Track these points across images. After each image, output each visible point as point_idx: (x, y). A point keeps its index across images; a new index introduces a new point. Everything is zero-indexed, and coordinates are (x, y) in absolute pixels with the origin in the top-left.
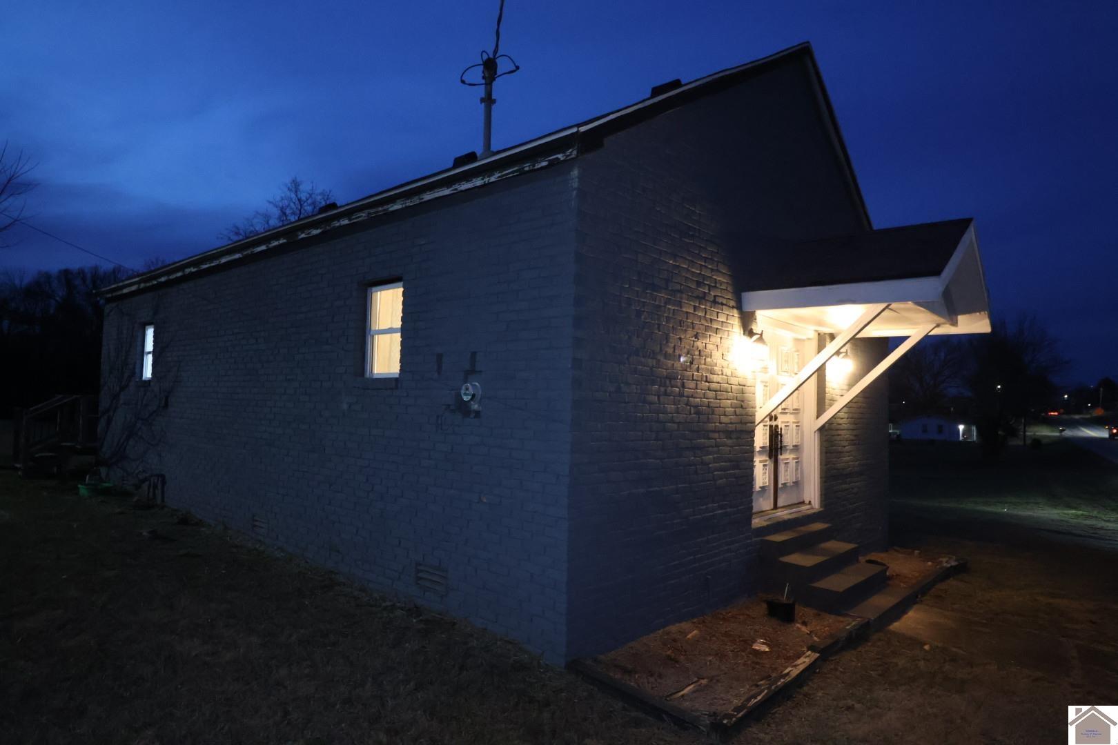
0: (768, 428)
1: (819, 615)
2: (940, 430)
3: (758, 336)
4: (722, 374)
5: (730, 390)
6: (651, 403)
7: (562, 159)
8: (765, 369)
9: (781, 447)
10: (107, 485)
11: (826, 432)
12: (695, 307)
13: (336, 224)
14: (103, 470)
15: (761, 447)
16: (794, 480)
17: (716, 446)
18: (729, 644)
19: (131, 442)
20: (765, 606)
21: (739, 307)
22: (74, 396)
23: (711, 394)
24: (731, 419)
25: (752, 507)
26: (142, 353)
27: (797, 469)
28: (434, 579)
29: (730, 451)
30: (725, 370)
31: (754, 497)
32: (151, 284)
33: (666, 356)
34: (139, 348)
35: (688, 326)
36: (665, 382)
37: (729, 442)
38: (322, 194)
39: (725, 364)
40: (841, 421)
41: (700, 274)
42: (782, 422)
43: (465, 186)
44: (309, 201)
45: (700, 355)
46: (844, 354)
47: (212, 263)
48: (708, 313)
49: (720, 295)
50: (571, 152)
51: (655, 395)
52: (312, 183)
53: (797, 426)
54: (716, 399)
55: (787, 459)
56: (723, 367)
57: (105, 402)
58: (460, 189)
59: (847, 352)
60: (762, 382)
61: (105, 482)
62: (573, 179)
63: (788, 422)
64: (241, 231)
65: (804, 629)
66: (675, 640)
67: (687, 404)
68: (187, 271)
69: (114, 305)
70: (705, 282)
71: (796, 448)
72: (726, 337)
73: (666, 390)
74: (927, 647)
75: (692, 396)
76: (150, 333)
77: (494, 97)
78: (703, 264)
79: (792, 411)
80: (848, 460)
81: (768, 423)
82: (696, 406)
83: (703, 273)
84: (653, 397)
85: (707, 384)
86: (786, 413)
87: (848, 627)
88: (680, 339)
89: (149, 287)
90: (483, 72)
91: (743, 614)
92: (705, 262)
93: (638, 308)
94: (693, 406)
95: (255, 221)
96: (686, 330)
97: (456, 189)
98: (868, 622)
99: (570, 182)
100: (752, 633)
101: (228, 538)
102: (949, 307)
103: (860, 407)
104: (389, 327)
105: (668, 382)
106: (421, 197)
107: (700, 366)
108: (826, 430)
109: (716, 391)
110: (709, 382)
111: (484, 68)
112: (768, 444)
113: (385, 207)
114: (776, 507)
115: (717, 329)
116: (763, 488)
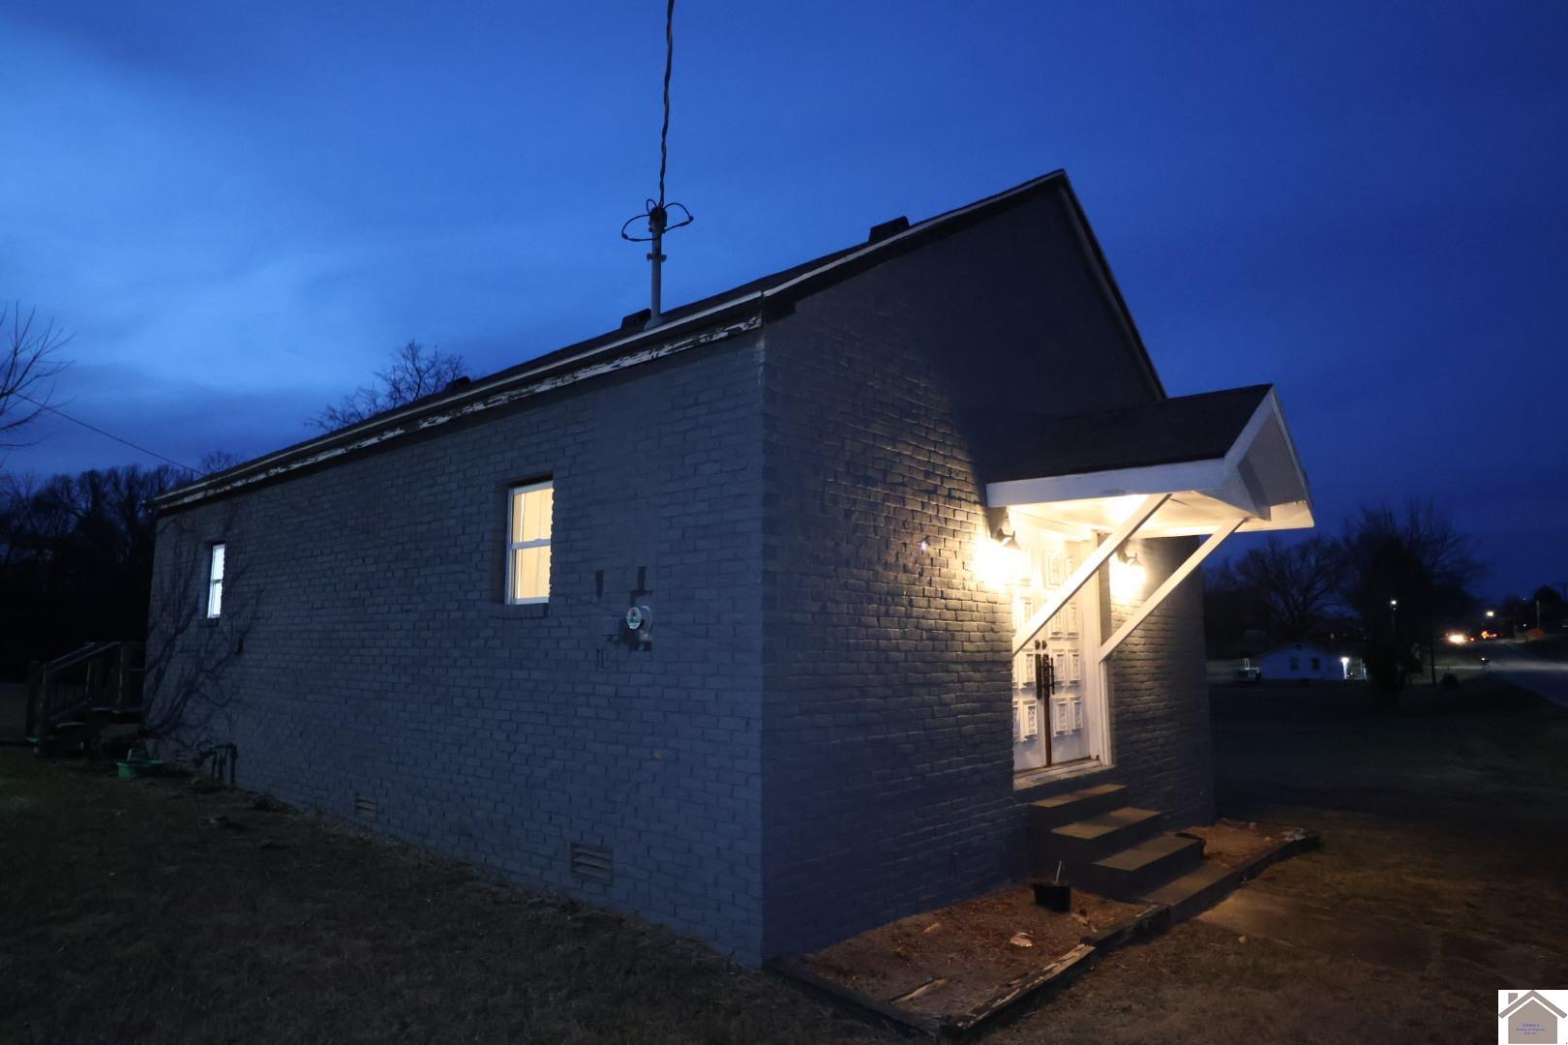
0: (1034, 658)
1: (1105, 902)
2: (1316, 662)
3: (1009, 539)
4: (964, 588)
5: (975, 609)
6: (867, 627)
7: (744, 329)
8: (1026, 582)
9: (1053, 684)
10: (155, 762)
11: (1116, 663)
12: (923, 503)
13: (468, 410)
14: (150, 744)
15: (1025, 684)
16: (1074, 728)
17: (959, 682)
18: (979, 938)
19: (190, 703)
20: (1032, 892)
21: (983, 501)
22: (113, 643)
23: (949, 614)
24: (978, 646)
25: (1012, 764)
26: (208, 582)
27: (1077, 714)
28: (595, 864)
29: (978, 687)
30: (968, 584)
31: (1016, 750)
32: (223, 490)
33: (886, 566)
34: (203, 576)
35: (914, 529)
36: (886, 600)
37: (977, 676)
38: (450, 361)
39: (967, 575)
40: (1135, 649)
41: (929, 462)
42: (1054, 651)
43: (628, 362)
44: (432, 371)
45: (932, 565)
46: (1132, 560)
47: (306, 461)
48: (941, 511)
49: (956, 487)
50: (755, 321)
51: (873, 616)
52: (436, 347)
53: (1074, 656)
54: (957, 620)
55: (1063, 700)
56: (964, 579)
57: (154, 647)
58: (622, 365)
59: (1135, 558)
60: (1022, 598)
61: (153, 759)
62: (759, 352)
63: (1062, 650)
64: (338, 415)
65: (1082, 920)
66: (908, 935)
67: (917, 627)
68: (273, 472)
69: (171, 518)
70: (937, 472)
71: (1076, 685)
72: (966, 540)
73: (887, 610)
74: (1242, 939)
75: (923, 618)
76: (219, 555)
77: (663, 252)
78: (933, 449)
79: (1067, 636)
80: (1148, 700)
81: (1034, 652)
82: (929, 630)
83: (932, 461)
84: (871, 618)
85: (943, 601)
86: (1060, 639)
87: (1138, 916)
88: (905, 544)
89: (219, 494)
90: (650, 223)
91: (1003, 903)
92: (935, 447)
93: (847, 508)
94: (925, 630)
95: (357, 400)
96: (912, 534)
97: (618, 366)
98: (1167, 909)
99: (756, 355)
100: (1011, 925)
101: (323, 826)
102: (1258, 495)
103: (1163, 630)
104: (537, 538)
105: (889, 599)
106: (576, 375)
107: (934, 579)
108: (1114, 661)
109: (956, 610)
110: (946, 599)
111: (651, 219)
112: (1035, 680)
113: (530, 388)
114: (1049, 764)
115: (954, 530)
116: (1031, 738)
